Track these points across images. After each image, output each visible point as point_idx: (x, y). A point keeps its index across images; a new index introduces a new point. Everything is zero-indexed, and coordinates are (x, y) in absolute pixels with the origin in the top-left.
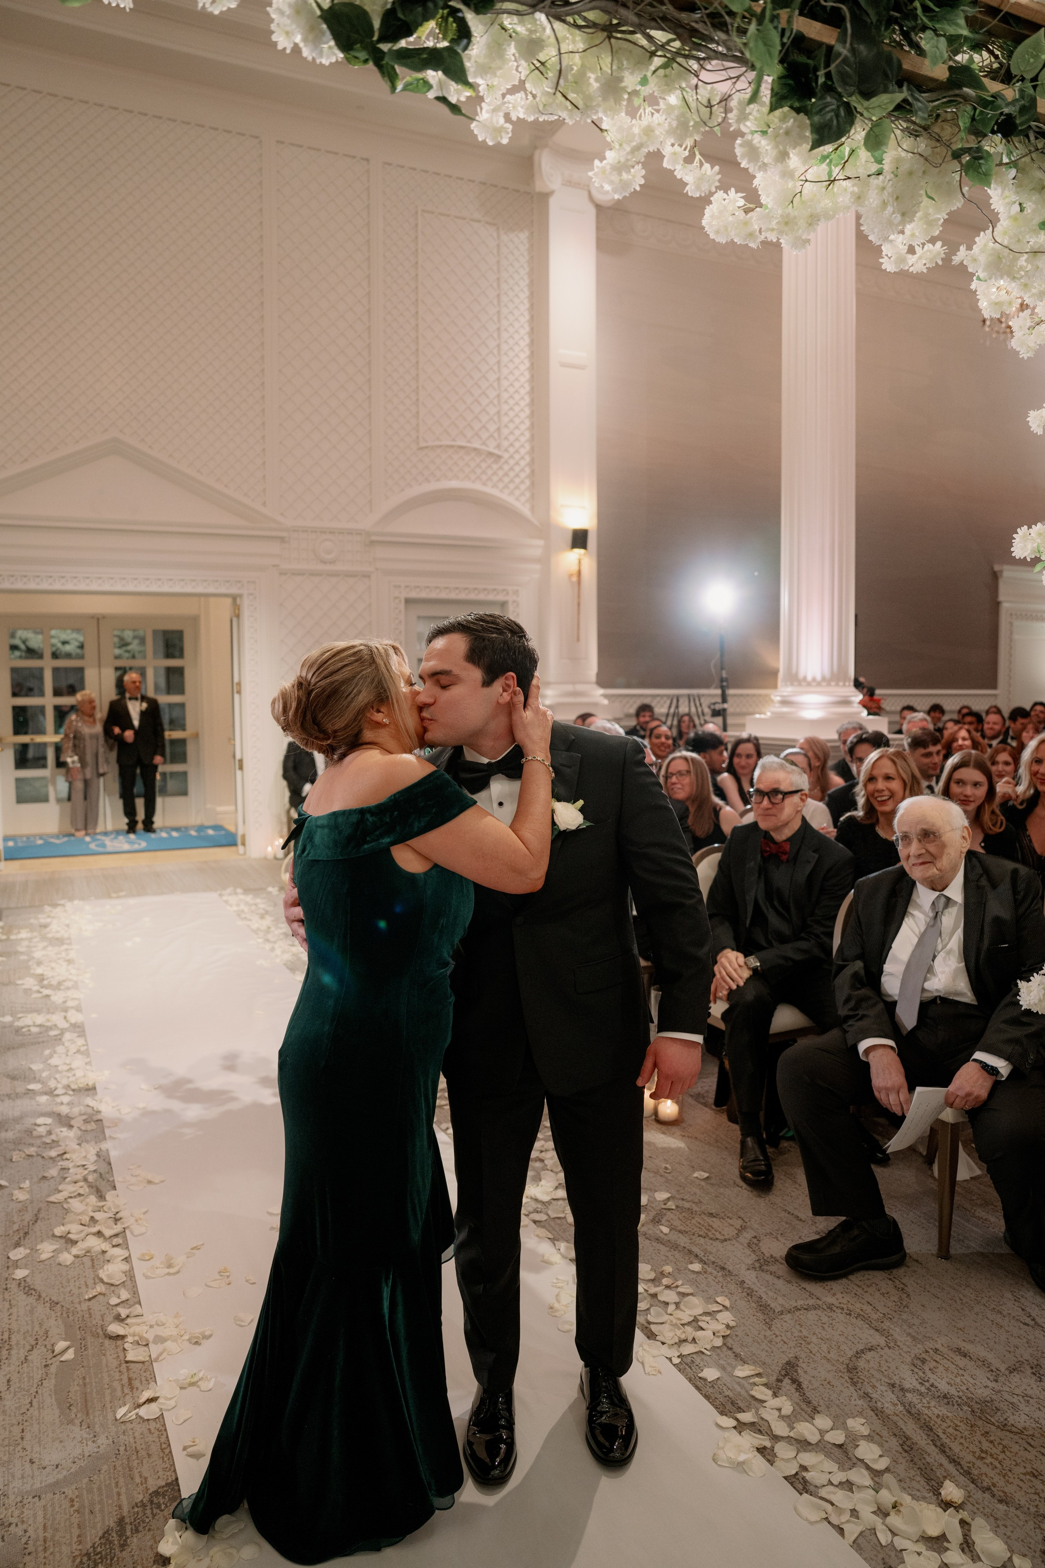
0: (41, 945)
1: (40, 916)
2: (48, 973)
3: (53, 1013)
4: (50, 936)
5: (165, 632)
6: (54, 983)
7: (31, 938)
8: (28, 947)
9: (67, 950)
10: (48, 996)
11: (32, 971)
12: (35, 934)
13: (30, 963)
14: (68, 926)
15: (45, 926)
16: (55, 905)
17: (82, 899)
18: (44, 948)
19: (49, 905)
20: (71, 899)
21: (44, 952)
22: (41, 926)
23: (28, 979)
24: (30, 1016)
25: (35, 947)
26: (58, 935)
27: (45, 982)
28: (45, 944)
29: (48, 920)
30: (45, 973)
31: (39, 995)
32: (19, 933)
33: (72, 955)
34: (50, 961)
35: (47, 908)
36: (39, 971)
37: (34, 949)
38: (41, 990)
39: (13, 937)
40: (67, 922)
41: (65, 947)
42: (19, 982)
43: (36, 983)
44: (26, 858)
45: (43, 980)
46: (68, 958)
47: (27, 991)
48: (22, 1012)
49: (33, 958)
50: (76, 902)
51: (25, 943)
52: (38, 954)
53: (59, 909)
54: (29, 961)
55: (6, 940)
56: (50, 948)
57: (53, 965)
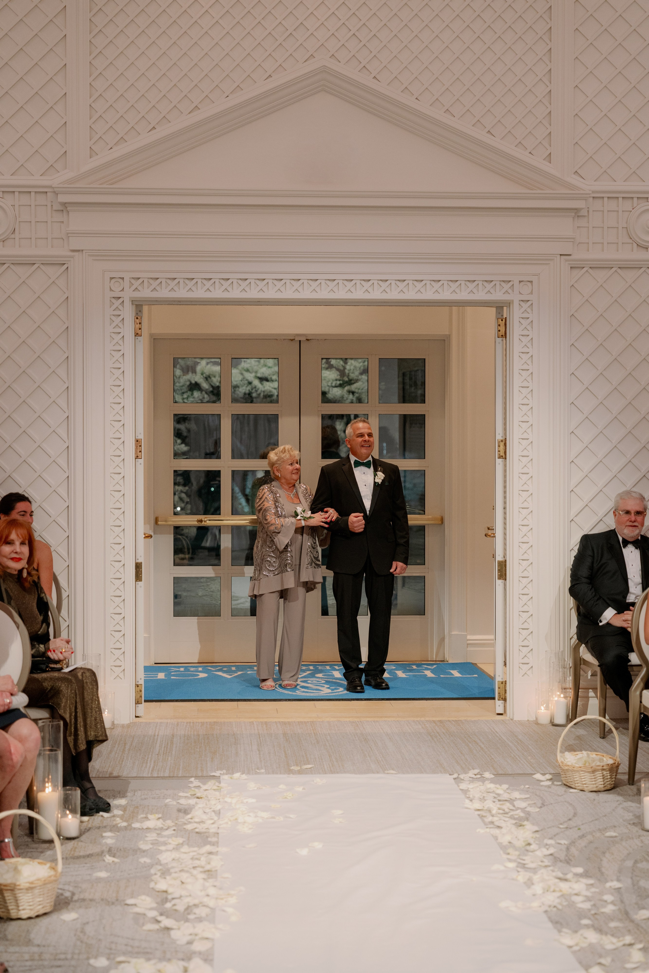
0: (174, 842)
1: (181, 794)
2: (175, 891)
3: (169, 960)
4: (189, 827)
5: (401, 361)
6: (181, 907)
7: (162, 829)
8: (155, 843)
9: (210, 853)
10: (168, 929)
11: (152, 885)
12: (169, 823)
13: (153, 871)
14: (218, 813)
15: (186, 811)
16: (205, 778)
17: (247, 771)
18: (177, 848)
19: (196, 777)
20: (231, 771)
21: (175, 855)
22: (179, 810)
23: (143, 897)
24: (134, 961)
25: (165, 844)
26: (201, 828)
27: (168, 905)
28: (180, 840)
29: (192, 802)
30: (170, 890)
31: (156, 927)
32: (147, 818)
33: (216, 863)
34: (182, 871)
35: (195, 782)
36: (162, 885)
37: (163, 848)
38: (160, 918)
39: (136, 825)
40: (219, 807)
41: (208, 848)
42: (130, 901)
43: (154, 905)
44: (177, 701)
45: (166, 900)
46: (208, 867)
47: (139, 918)
48: (124, 954)
49: (159, 863)
50: (237, 775)
51: (152, 836)
52: (166, 857)
53: (211, 784)
54: (151, 866)
55: (126, 828)
56: (185, 849)
57: (184, 876)
